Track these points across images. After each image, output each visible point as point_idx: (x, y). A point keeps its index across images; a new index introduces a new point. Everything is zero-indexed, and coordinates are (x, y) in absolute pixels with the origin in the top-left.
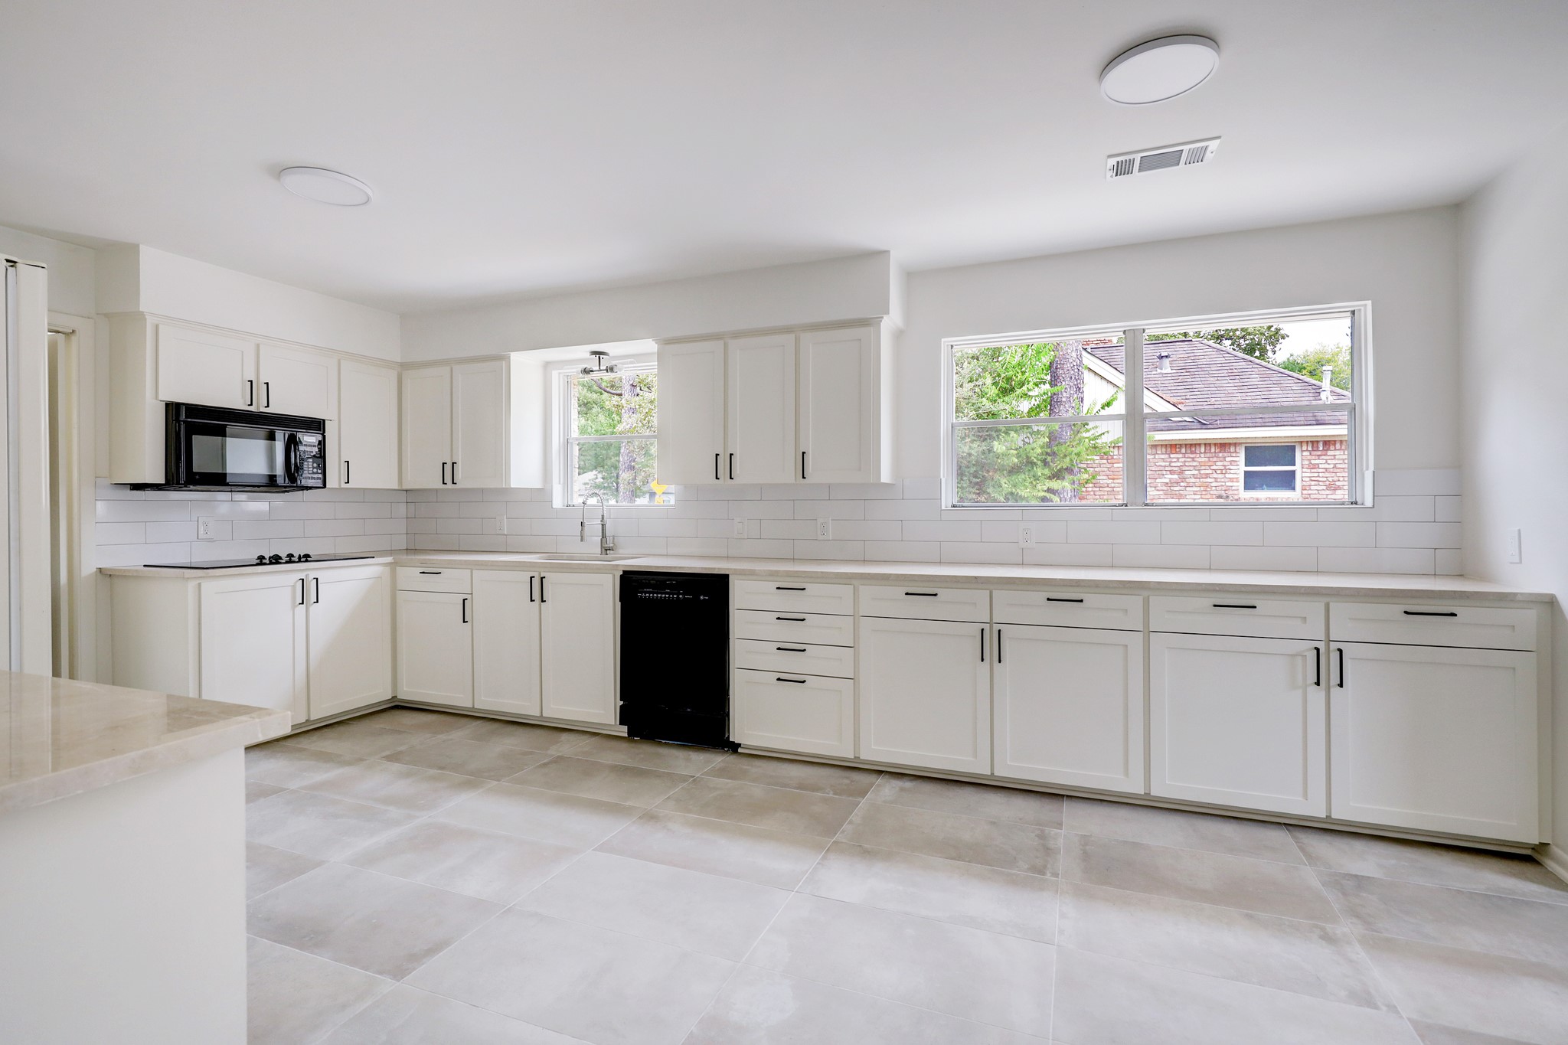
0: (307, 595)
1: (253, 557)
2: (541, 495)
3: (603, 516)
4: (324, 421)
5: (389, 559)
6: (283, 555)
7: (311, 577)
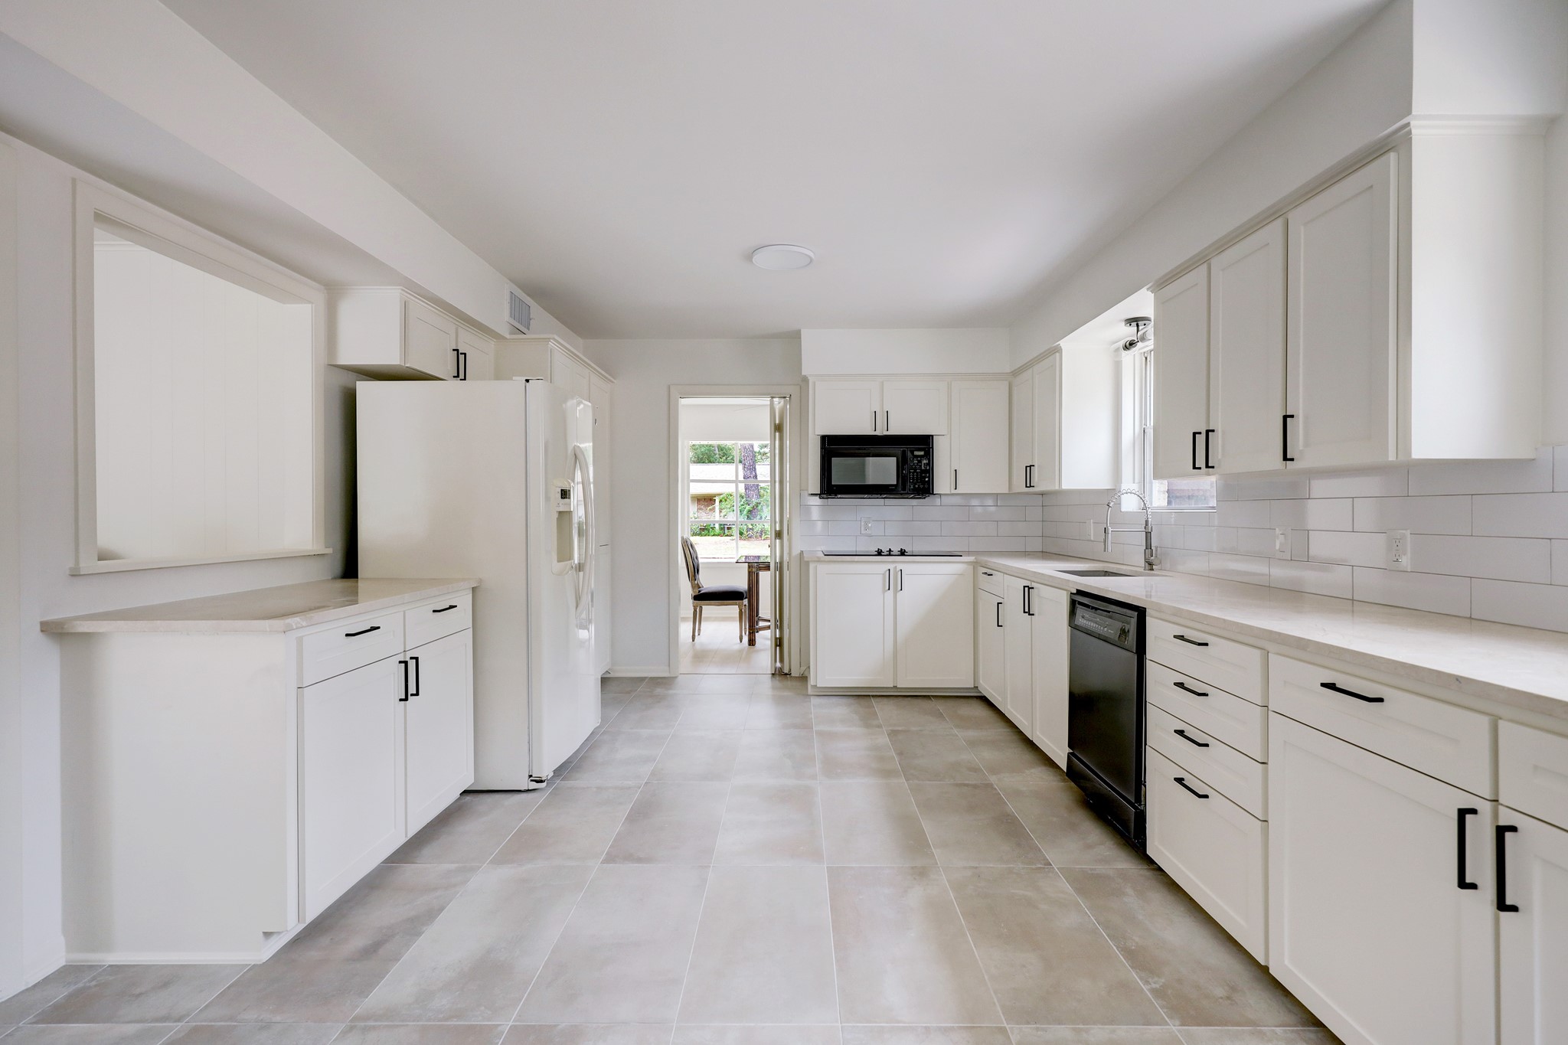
0: (894, 583)
1: (873, 549)
2: (1109, 497)
3: (1147, 522)
4: (932, 436)
5: (972, 559)
6: (885, 550)
7: (898, 569)
